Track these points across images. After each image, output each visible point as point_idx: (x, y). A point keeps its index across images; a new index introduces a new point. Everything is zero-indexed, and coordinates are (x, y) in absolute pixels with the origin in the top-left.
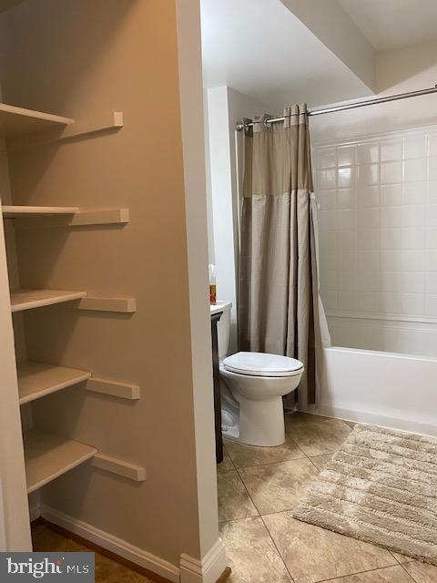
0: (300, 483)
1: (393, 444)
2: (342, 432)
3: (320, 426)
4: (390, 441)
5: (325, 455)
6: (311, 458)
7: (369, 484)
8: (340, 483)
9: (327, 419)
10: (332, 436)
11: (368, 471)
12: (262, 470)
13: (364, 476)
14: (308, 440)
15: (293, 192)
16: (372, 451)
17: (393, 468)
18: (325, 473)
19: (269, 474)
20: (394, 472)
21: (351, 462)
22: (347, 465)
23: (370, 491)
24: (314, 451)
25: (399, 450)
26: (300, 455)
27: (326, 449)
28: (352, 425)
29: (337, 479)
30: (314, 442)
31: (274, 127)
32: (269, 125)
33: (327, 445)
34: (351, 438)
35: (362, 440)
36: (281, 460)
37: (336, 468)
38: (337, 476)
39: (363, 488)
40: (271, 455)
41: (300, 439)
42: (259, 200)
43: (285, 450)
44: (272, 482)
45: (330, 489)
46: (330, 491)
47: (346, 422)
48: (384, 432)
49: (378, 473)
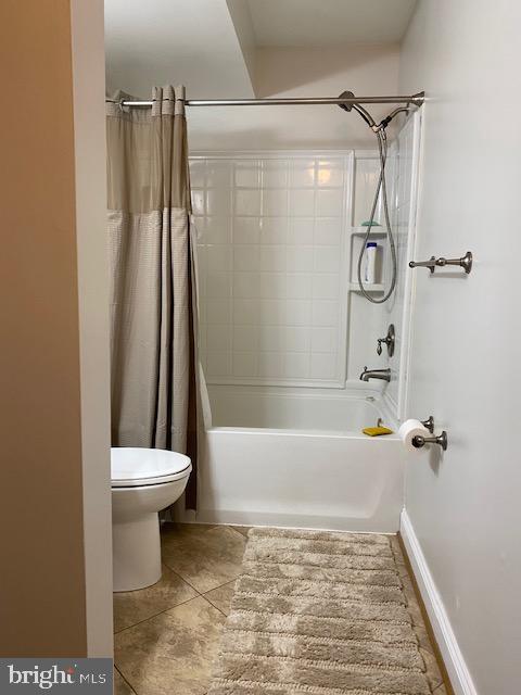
0: (202, 643)
1: (303, 549)
2: (234, 544)
3: (204, 540)
4: (297, 547)
5: (224, 586)
6: (205, 595)
7: (296, 619)
8: (259, 629)
9: (209, 527)
10: (224, 553)
11: (287, 599)
12: (139, 634)
13: (285, 608)
14: (193, 567)
15: (166, 210)
16: (282, 567)
17: (313, 586)
18: (234, 617)
19: (152, 638)
20: (318, 593)
21: (261, 588)
22: (259, 597)
23: (300, 633)
24: (207, 583)
25: (313, 558)
26: (190, 595)
27: (222, 575)
28: (244, 531)
29: (252, 623)
30: (203, 568)
31: (134, 112)
32: (127, 109)
33: (222, 568)
34: (249, 552)
35: (265, 553)
36: (165, 607)
37: (245, 604)
38: (251, 617)
39: (290, 628)
40: (149, 604)
41: (183, 568)
42: (112, 218)
43: (166, 590)
44: (161, 651)
45: (248, 641)
46: (249, 646)
47: (236, 529)
48: (287, 535)
49: (300, 601)
